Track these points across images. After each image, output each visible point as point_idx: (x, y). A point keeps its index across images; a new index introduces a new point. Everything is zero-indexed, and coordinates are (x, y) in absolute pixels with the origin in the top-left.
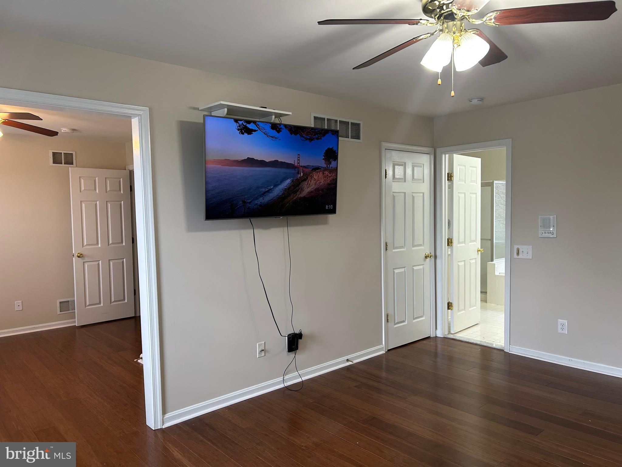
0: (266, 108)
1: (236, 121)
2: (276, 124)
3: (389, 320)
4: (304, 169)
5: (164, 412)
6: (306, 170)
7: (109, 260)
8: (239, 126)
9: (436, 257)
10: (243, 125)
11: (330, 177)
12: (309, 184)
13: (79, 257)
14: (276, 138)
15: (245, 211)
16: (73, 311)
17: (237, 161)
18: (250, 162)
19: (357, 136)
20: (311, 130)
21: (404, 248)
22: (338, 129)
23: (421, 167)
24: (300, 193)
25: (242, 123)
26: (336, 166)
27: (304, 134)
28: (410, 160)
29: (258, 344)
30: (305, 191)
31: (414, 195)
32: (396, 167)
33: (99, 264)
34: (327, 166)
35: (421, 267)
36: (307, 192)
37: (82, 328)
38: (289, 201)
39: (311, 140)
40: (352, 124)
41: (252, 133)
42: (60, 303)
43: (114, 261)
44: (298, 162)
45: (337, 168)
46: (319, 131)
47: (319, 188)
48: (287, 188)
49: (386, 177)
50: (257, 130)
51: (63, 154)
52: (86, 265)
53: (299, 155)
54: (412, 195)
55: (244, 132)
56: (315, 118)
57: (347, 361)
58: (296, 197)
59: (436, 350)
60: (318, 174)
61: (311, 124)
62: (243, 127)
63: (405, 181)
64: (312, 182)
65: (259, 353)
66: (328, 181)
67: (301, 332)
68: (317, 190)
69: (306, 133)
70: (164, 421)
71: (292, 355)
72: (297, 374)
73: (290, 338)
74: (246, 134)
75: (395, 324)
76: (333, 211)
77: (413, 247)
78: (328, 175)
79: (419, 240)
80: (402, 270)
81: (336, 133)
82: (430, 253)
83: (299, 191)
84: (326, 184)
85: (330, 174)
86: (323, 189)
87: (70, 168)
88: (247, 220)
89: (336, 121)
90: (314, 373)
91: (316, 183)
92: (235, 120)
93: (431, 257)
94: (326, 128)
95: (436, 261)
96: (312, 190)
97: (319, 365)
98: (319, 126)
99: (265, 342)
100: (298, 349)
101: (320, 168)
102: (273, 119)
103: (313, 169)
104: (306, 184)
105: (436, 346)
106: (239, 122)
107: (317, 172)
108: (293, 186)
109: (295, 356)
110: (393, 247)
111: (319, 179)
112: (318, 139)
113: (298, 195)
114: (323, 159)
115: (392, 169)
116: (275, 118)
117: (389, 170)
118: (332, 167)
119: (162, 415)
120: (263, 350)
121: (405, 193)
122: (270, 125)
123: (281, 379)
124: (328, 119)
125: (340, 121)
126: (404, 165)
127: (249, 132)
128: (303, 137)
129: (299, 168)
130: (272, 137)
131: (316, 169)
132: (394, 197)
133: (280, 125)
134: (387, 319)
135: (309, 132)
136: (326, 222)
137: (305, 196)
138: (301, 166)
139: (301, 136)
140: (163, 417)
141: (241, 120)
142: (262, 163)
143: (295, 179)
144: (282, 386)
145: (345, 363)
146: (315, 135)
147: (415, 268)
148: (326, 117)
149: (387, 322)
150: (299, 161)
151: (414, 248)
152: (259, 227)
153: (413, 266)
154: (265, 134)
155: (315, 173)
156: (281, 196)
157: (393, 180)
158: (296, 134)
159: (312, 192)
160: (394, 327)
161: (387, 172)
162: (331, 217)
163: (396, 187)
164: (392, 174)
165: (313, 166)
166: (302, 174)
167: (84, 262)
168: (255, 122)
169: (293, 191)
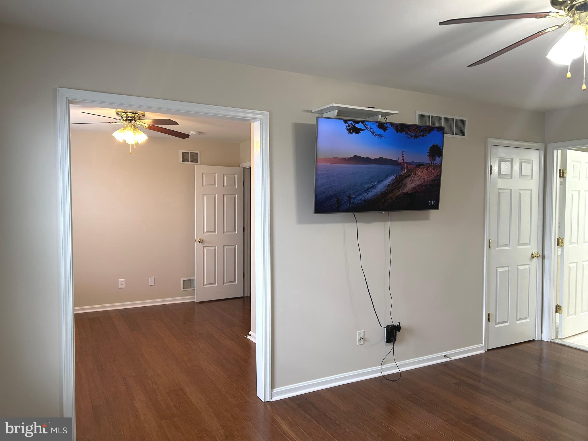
0: (374, 108)
1: (346, 121)
2: (383, 123)
3: (490, 320)
4: (408, 166)
5: (273, 387)
6: (410, 167)
7: (224, 246)
8: (348, 126)
9: (543, 257)
10: (352, 125)
11: (433, 173)
12: (413, 180)
13: (200, 242)
14: (382, 136)
15: (350, 206)
16: (194, 289)
17: (345, 159)
18: (357, 159)
19: (461, 132)
20: (416, 128)
21: (508, 246)
22: (443, 126)
23: (530, 163)
24: (404, 189)
25: (351, 123)
26: (440, 163)
27: (410, 132)
28: (517, 156)
29: (358, 333)
30: (408, 186)
31: (521, 192)
32: (502, 163)
33: (215, 249)
34: (431, 163)
35: (527, 267)
36: (410, 188)
37: (200, 304)
38: (392, 197)
39: (416, 137)
40: (457, 120)
41: (360, 133)
42: (184, 281)
43: (228, 247)
44: (403, 159)
45: (441, 164)
46: (424, 129)
47: (422, 184)
48: (390, 184)
49: (491, 173)
50: (365, 129)
51: (190, 153)
52: (205, 250)
53: (404, 152)
54: (519, 192)
55: (353, 132)
56: (420, 116)
57: (445, 357)
58: (399, 193)
59: (541, 354)
60: (422, 170)
61: (416, 122)
62: (352, 127)
63: (512, 178)
64: (415, 178)
65: (359, 341)
66: (432, 178)
67: (399, 324)
68: (420, 185)
69: (412, 131)
70: (273, 395)
71: (390, 346)
72: (394, 364)
73: (389, 329)
74: (354, 134)
75: (496, 324)
76: (436, 207)
77: (518, 245)
78: (432, 171)
79: (525, 239)
80: (506, 269)
81: (441, 130)
82: (537, 253)
83: (402, 187)
84: (430, 180)
85: (434, 170)
86: (426, 185)
87: (195, 165)
88: (351, 214)
89: (441, 118)
90: (411, 366)
91: (420, 179)
92: (344, 120)
93: (538, 256)
94: (430, 125)
95: (544, 262)
96: (415, 186)
97: (416, 358)
98: (423, 124)
99: (364, 331)
100: (396, 341)
101: (424, 164)
102: (380, 118)
103: (417, 166)
104: (410, 180)
105: (541, 350)
106: (348, 122)
107: (421, 168)
108: (396, 182)
109: (393, 347)
110: (497, 246)
111: (423, 176)
112: (423, 136)
113: (401, 191)
114: (428, 156)
115: (498, 166)
116: (381, 117)
117: (494, 166)
118: (436, 163)
119: (271, 389)
120: (362, 339)
121: (511, 190)
122: (377, 124)
123: (379, 368)
124: (432, 117)
125: (444, 118)
126: (511, 161)
127: (357, 131)
128: (409, 135)
129: (403, 165)
130: (378, 135)
131: (420, 165)
132: (499, 194)
133: (387, 124)
134: (488, 319)
135: (414, 130)
136: (427, 218)
137: (408, 191)
138: (406, 163)
139: (407, 134)
140: (272, 391)
141: (350, 121)
142: (367, 161)
143: (399, 175)
144: (379, 375)
145: (443, 359)
146: (420, 132)
147: (520, 267)
148: (431, 114)
149: (488, 321)
150: (403, 157)
151: (519, 247)
152: (361, 221)
153: (518, 265)
154: (371, 133)
155: (419, 169)
156: (384, 191)
157: (498, 176)
158: (401, 132)
159: (415, 188)
160: (496, 327)
161: (493, 168)
162: (433, 212)
163: (501, 184)
164: (498, 170)
165: (417, 162)
166: (406, 170)
167: (203, 247)
168: (363, 122)
169: (396, 187)
